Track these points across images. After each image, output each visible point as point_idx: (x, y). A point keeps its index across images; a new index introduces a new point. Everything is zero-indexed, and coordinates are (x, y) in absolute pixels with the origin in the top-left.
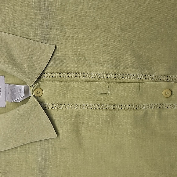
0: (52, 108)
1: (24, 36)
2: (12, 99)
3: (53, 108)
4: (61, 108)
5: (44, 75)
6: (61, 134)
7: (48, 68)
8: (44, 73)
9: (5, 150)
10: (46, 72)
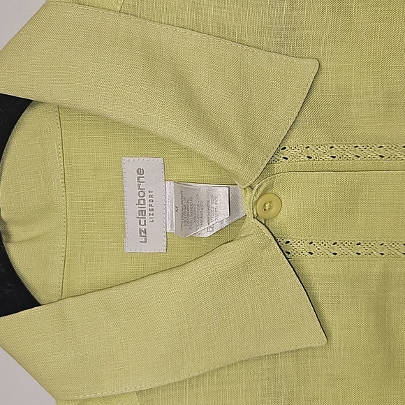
0: (309, 256)
1: (225, 36)
2: (188, 227)
3: (311, 254)
4: (335, 254)
5: (283, 154)
6: (334, 333)
7: (295, 132)
8: (285, 148)
9: (171, 381)
10: (290, 142)
